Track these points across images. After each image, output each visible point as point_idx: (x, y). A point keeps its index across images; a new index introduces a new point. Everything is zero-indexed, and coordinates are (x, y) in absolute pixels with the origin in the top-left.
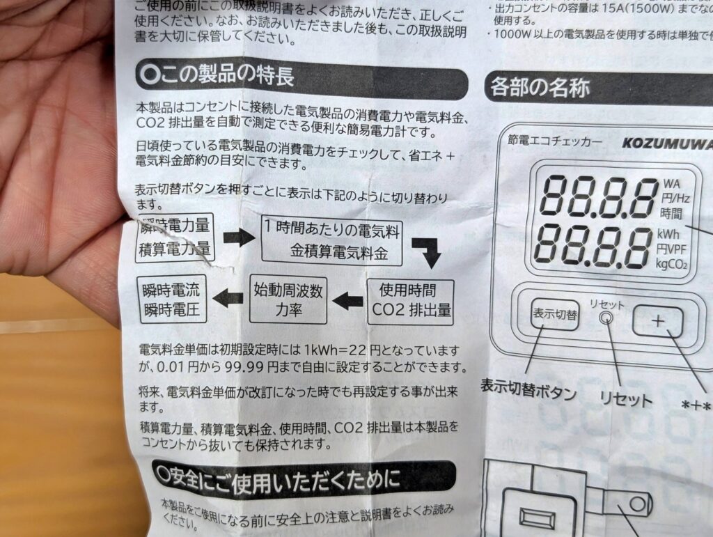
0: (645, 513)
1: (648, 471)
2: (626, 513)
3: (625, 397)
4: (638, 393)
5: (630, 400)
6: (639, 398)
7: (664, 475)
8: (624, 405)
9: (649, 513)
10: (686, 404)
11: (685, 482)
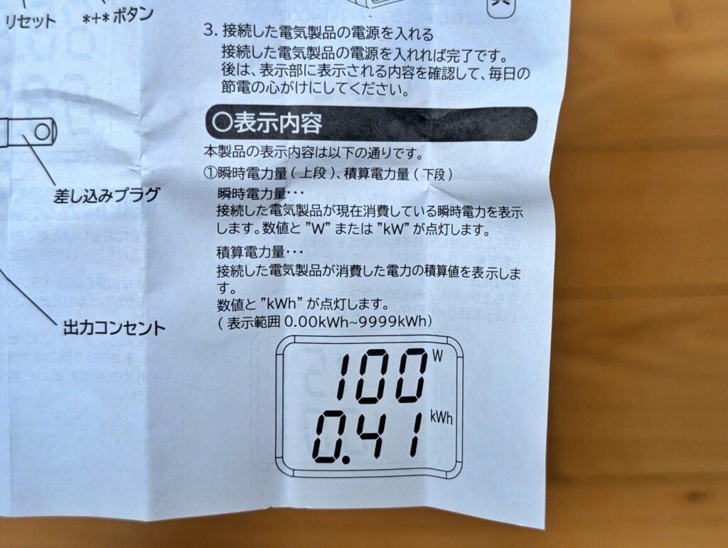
0: (48, 141)
1: (49, 93)
2: (31, 143)
3: (29, 19)
4: (41, 14)
5: (34, 21)
6: (43, 19)
7: (64, 96)
8: (28, 27)
9: (53, 141)
10: (86, 19)
11: (84, 100)
